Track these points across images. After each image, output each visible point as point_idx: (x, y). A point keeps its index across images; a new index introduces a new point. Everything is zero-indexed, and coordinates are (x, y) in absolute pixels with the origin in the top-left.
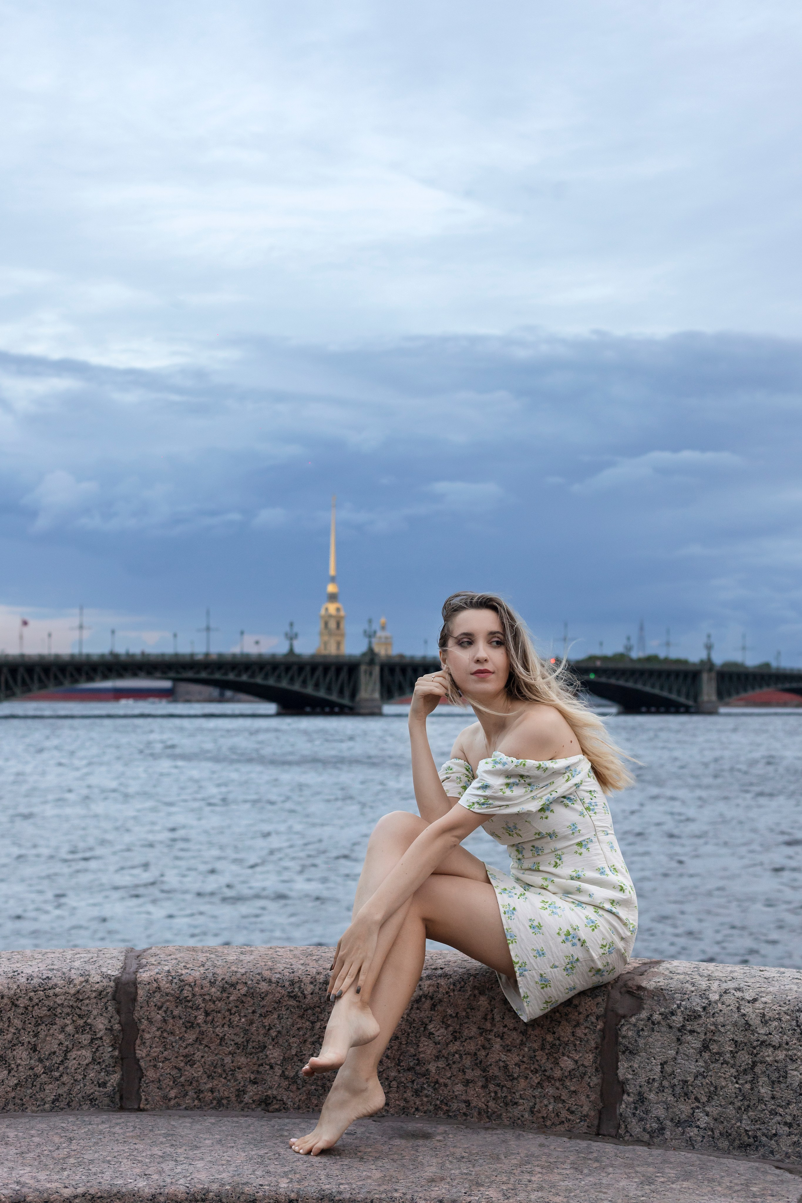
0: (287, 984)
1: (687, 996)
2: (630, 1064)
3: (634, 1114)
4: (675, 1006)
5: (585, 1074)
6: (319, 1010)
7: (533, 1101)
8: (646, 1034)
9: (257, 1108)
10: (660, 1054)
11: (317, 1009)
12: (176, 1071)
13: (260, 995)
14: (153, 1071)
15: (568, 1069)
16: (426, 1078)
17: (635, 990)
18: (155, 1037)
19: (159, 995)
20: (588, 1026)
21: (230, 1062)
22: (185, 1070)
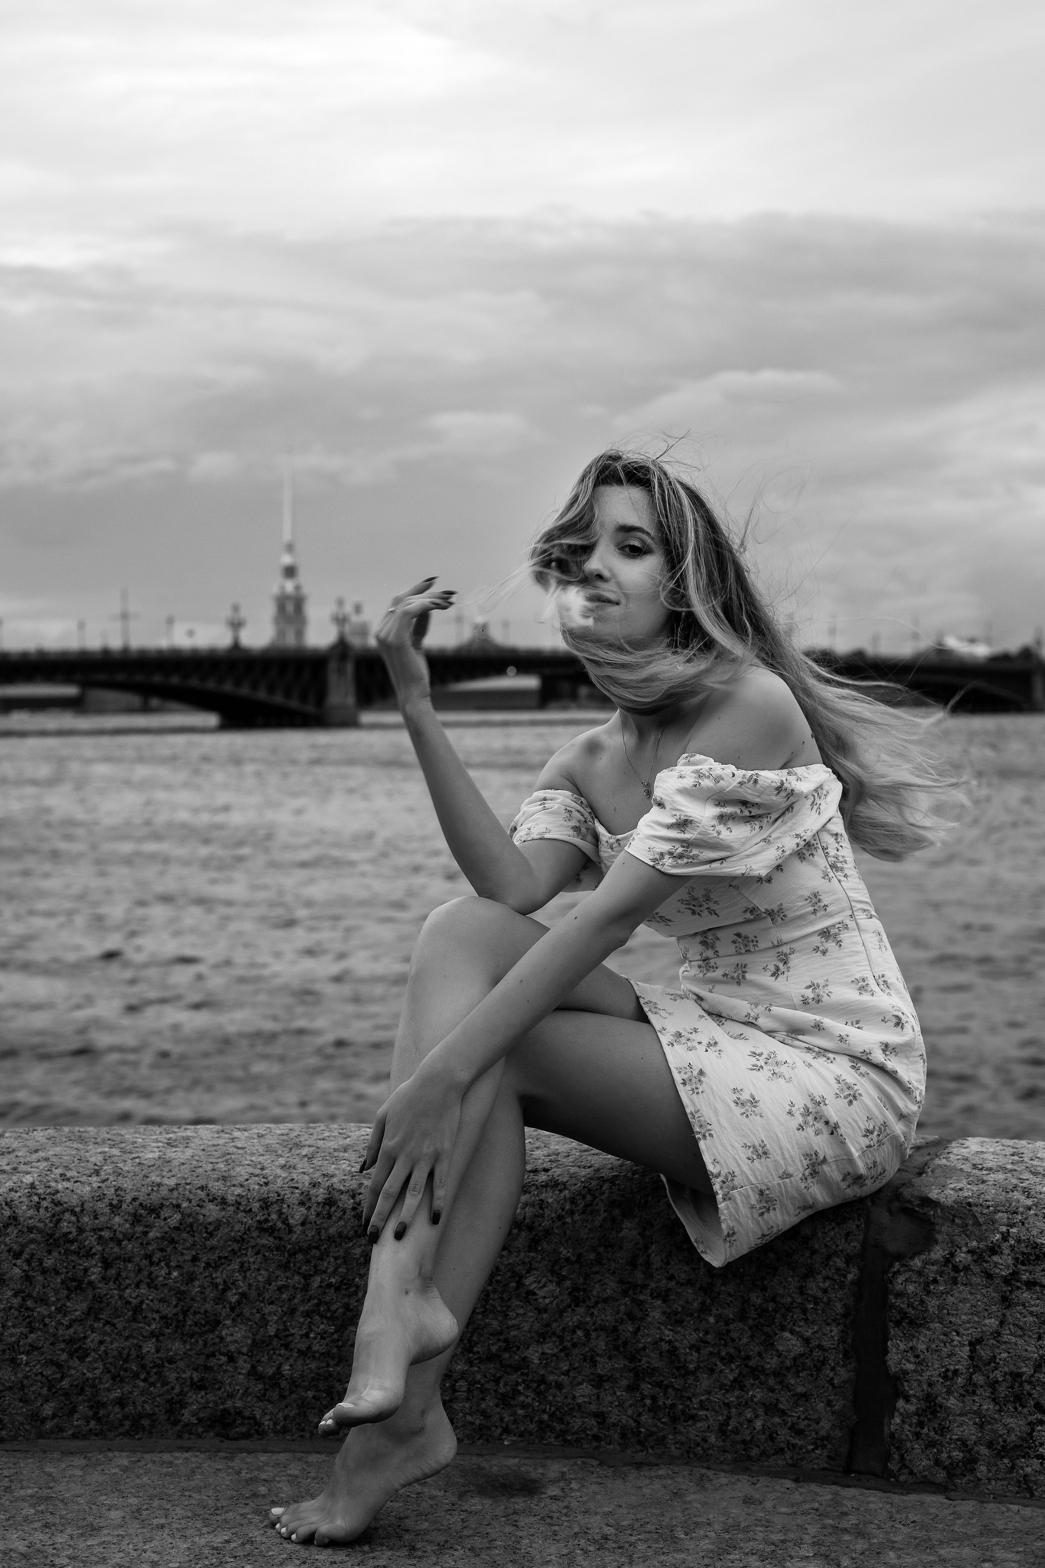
0: (256, 1206)
1: (1019, 1217)
2: (911, 1344)
3: (917, 1435)
4: (998, 1236)
5: (824, 1362)
6: (318, 1253)
7: (725, 1412)
8: (941, 1288)
9: (206, 1432)
10: (968, 1325)
11: (314, 1252)
12: (54, 1368)
13: (206, 1228)
14: (10, 1369)
15: (792, 1355)
16: (522, 1374)
17: (918, 1206)
18: (10, 1308)
19: (15, 1232)
20: (830, 1274)
21: (153, 1350)
22: (69, 1368)
